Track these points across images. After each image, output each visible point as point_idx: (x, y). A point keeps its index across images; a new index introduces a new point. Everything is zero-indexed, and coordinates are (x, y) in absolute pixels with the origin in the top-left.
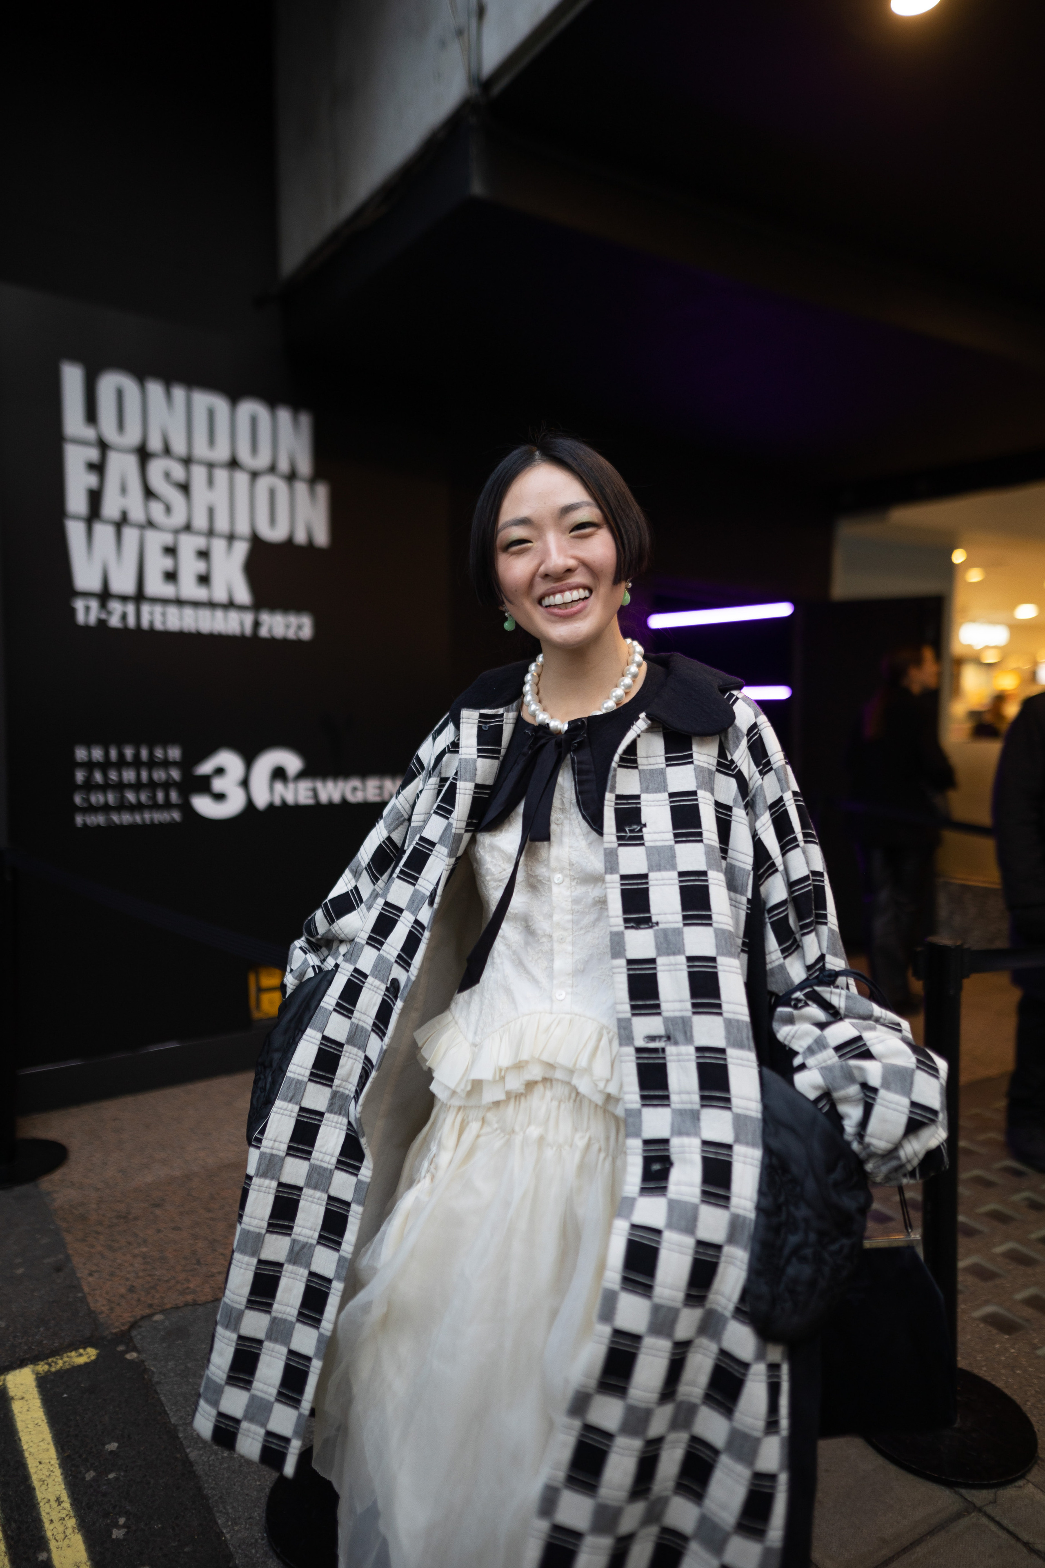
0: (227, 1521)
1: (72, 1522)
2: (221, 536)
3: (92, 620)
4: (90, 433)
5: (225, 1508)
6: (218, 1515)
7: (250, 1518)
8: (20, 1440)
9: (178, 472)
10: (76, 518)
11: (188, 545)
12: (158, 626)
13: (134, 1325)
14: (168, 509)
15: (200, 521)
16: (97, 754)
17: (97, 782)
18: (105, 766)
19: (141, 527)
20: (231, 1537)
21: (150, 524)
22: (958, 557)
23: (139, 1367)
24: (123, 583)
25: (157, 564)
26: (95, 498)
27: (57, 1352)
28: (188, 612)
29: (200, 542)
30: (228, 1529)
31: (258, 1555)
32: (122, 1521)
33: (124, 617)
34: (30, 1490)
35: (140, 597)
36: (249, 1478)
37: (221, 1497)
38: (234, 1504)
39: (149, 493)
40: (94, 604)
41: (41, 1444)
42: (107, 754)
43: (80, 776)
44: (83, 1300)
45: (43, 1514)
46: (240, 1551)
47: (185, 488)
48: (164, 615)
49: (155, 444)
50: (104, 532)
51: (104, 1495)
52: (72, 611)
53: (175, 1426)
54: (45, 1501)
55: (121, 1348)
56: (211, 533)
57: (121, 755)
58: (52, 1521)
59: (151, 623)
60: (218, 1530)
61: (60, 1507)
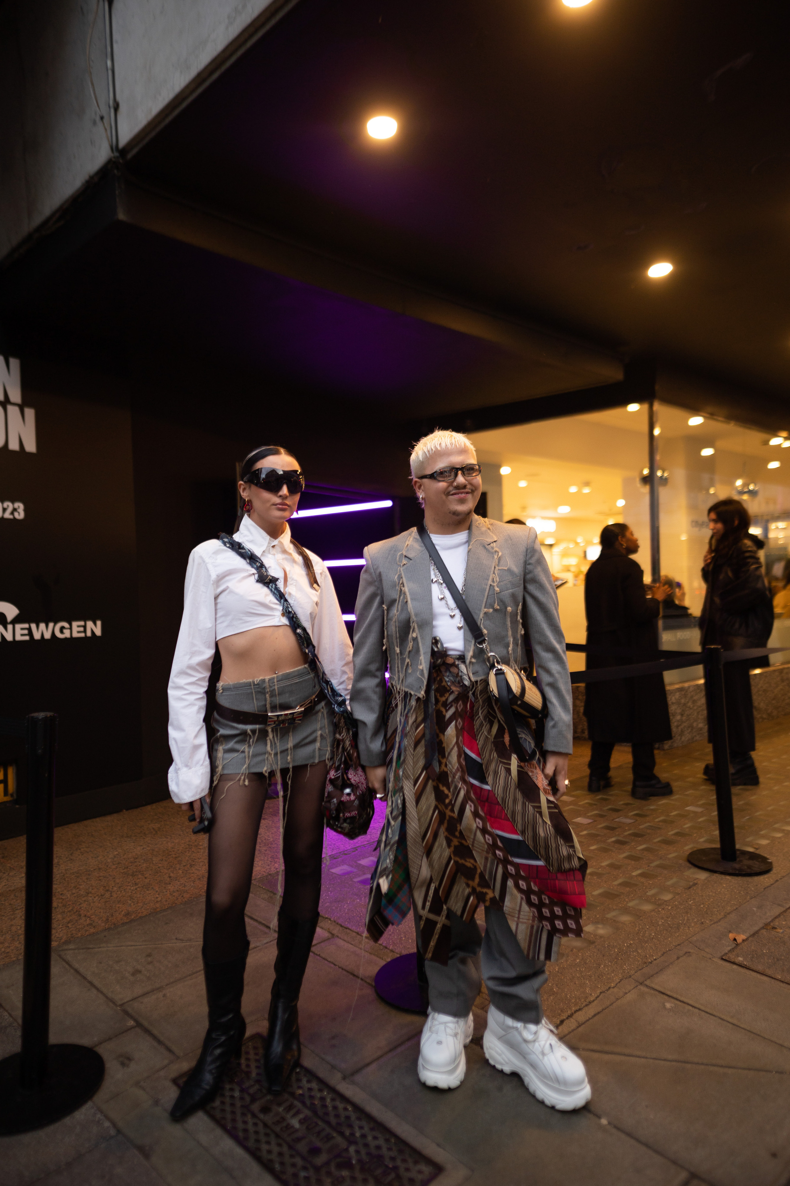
22: (505, 471)
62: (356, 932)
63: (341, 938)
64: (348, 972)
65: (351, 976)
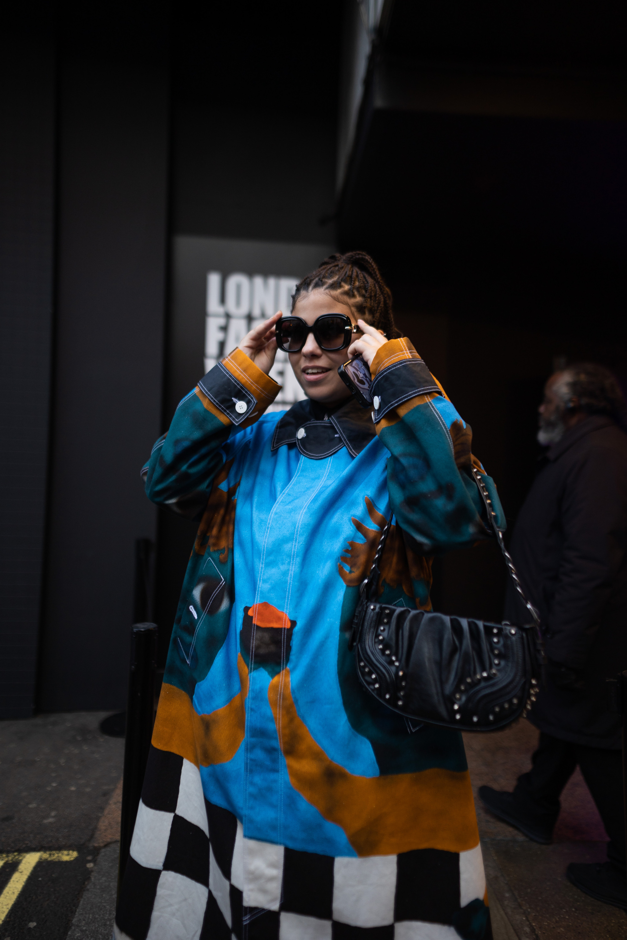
4: (221, 310)
10: (212, 357)
13: (106, 845)
23: (87, 875)
26: (222, 345)
49: (256, 312)
53: (73, 925)
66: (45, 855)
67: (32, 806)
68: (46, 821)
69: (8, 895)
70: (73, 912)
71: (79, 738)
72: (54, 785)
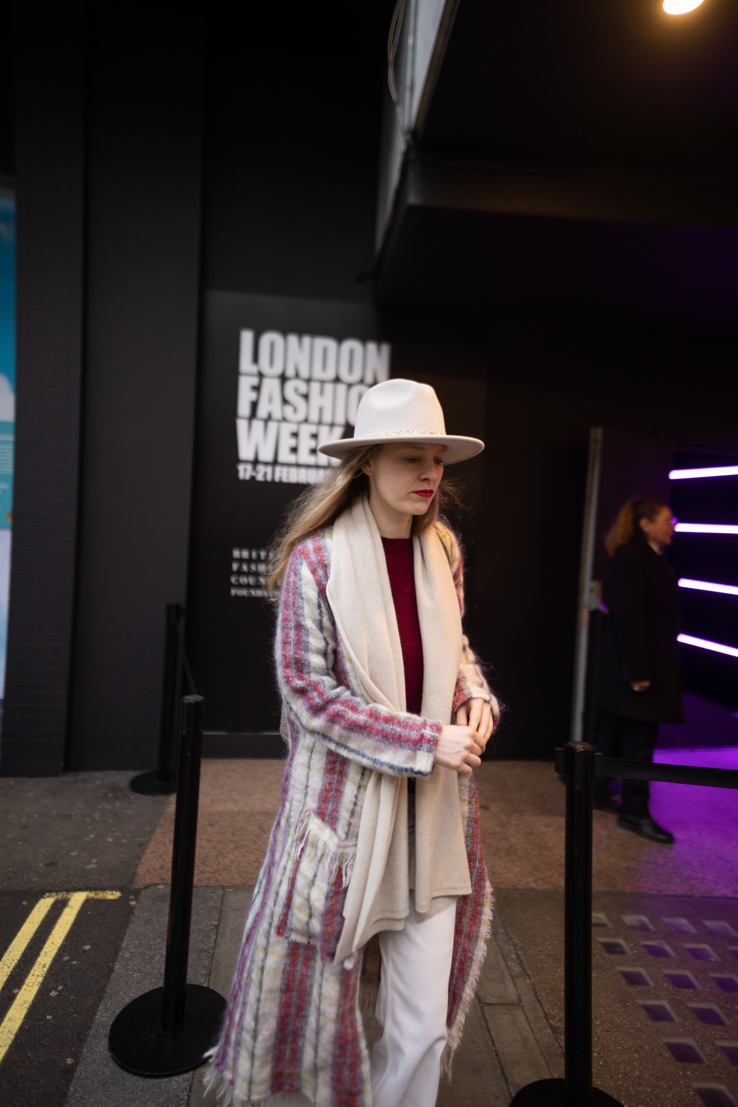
0: (103, 1009)
1: (40, 979)
2: (326, 424)
3: (247, 477)
4: (254, 369)
5: (108, 1002)
6: (102, 1003)
7: (114, 1012)
8: (54, 928)
9: (303, 387)
10: (243, 418)
11: (306, 431)
12: (285, 480)
13: (147, 887)
14: (295, 410)
15: (314, 417)
16: (245, 554)
17: (244, 571)
18: (249, 561)
19: (279, 421)
20: (99, 1018)
21: (284, 419)
23: (131, 910)
24: (266, 455)
25: (287, 442)
26: (254, 406)
27: (104, 889)
28: (303, 471)
29: (312, 429)
30: (100, 1013)
31: (102, 1033)
32: (60, 988)
33: (265, 474)
34: (38, 955)
35: (275, 463)
36: (131, 990)
37: (110, 995)
38: (114, 1001)
39: (285, 401)
40: (249, 467)
41: (61, 934)
42: (250, 555)
43: (235, 566)
44: (136, 865)
45: (33, 970)
46: (96, 1027)
47: (306, 397)
48: (288, 473)
49: (290, 372)
50: (258, 425)
51: (64, 971)
52: (237, 471)
53: (122, 948)
54: (39, 963)
55: (132, 897)
56: (320, 423)
57: (259, 556)
58: (33, 975)
59: (280, 478)
60: (96, 1012)
61: (42, 970)
62: (545, 1012)
63: (524, 1011)
64: (500, 1063)
65: (499, 1071)
66: (92, 895)
67: (74, 853)
68: (88, 867)
69: (62, 925)
70: (122, 939)
71: (110, 795)
72: (92, 836)
